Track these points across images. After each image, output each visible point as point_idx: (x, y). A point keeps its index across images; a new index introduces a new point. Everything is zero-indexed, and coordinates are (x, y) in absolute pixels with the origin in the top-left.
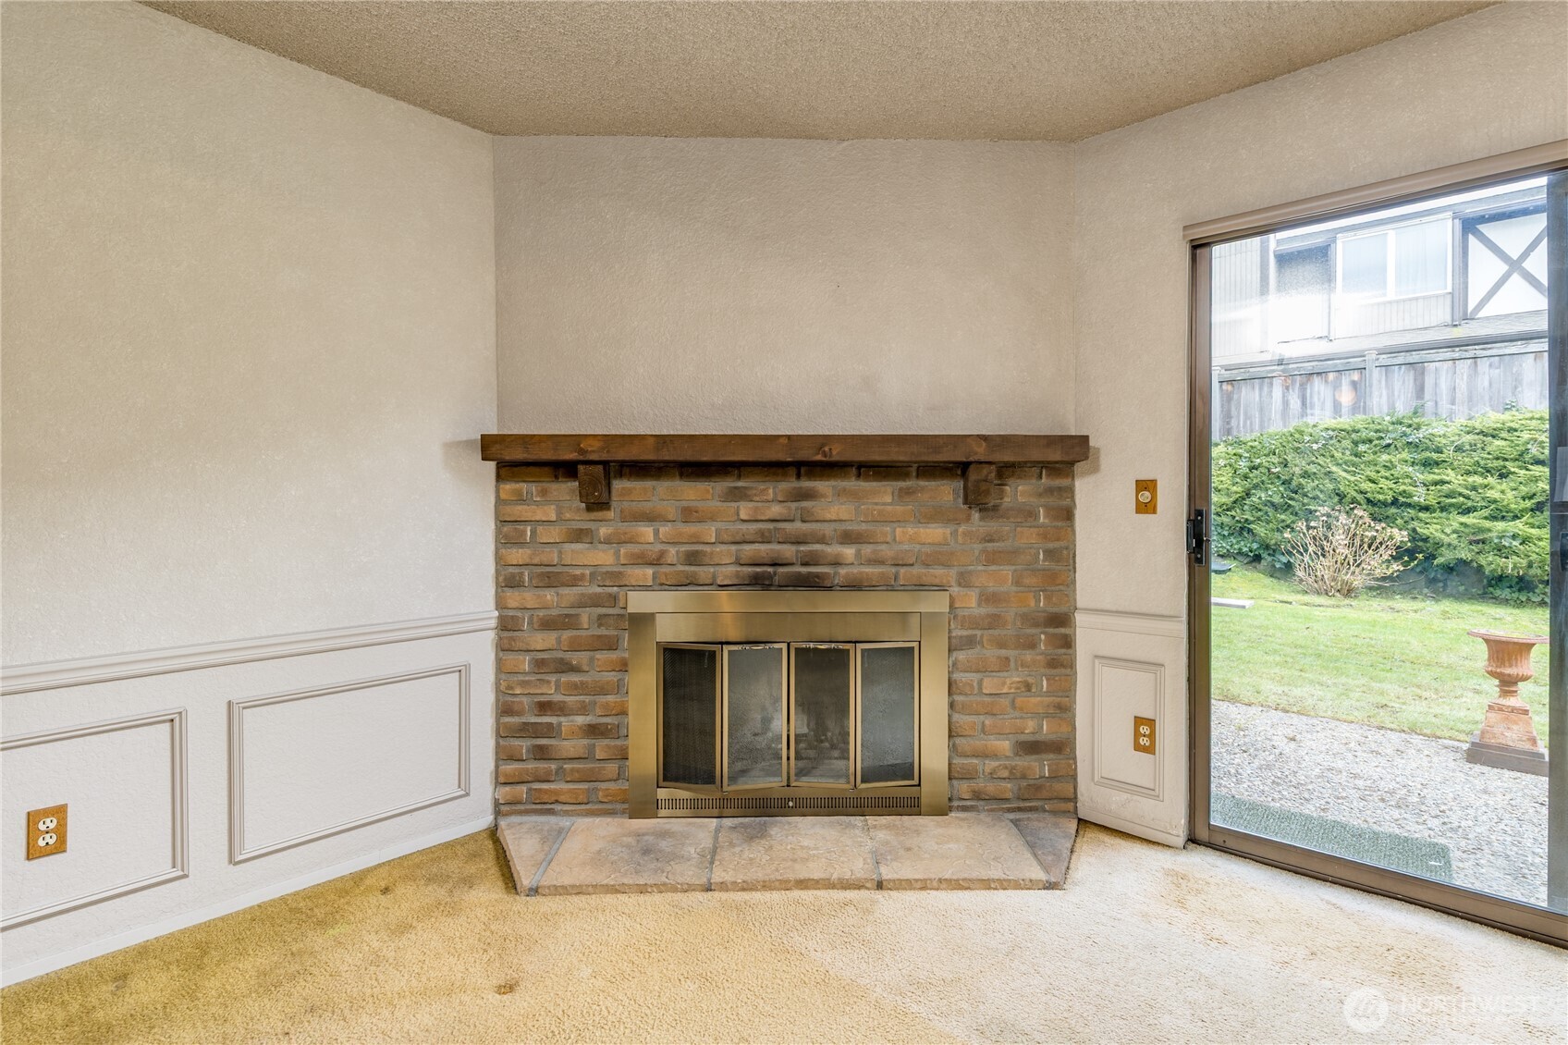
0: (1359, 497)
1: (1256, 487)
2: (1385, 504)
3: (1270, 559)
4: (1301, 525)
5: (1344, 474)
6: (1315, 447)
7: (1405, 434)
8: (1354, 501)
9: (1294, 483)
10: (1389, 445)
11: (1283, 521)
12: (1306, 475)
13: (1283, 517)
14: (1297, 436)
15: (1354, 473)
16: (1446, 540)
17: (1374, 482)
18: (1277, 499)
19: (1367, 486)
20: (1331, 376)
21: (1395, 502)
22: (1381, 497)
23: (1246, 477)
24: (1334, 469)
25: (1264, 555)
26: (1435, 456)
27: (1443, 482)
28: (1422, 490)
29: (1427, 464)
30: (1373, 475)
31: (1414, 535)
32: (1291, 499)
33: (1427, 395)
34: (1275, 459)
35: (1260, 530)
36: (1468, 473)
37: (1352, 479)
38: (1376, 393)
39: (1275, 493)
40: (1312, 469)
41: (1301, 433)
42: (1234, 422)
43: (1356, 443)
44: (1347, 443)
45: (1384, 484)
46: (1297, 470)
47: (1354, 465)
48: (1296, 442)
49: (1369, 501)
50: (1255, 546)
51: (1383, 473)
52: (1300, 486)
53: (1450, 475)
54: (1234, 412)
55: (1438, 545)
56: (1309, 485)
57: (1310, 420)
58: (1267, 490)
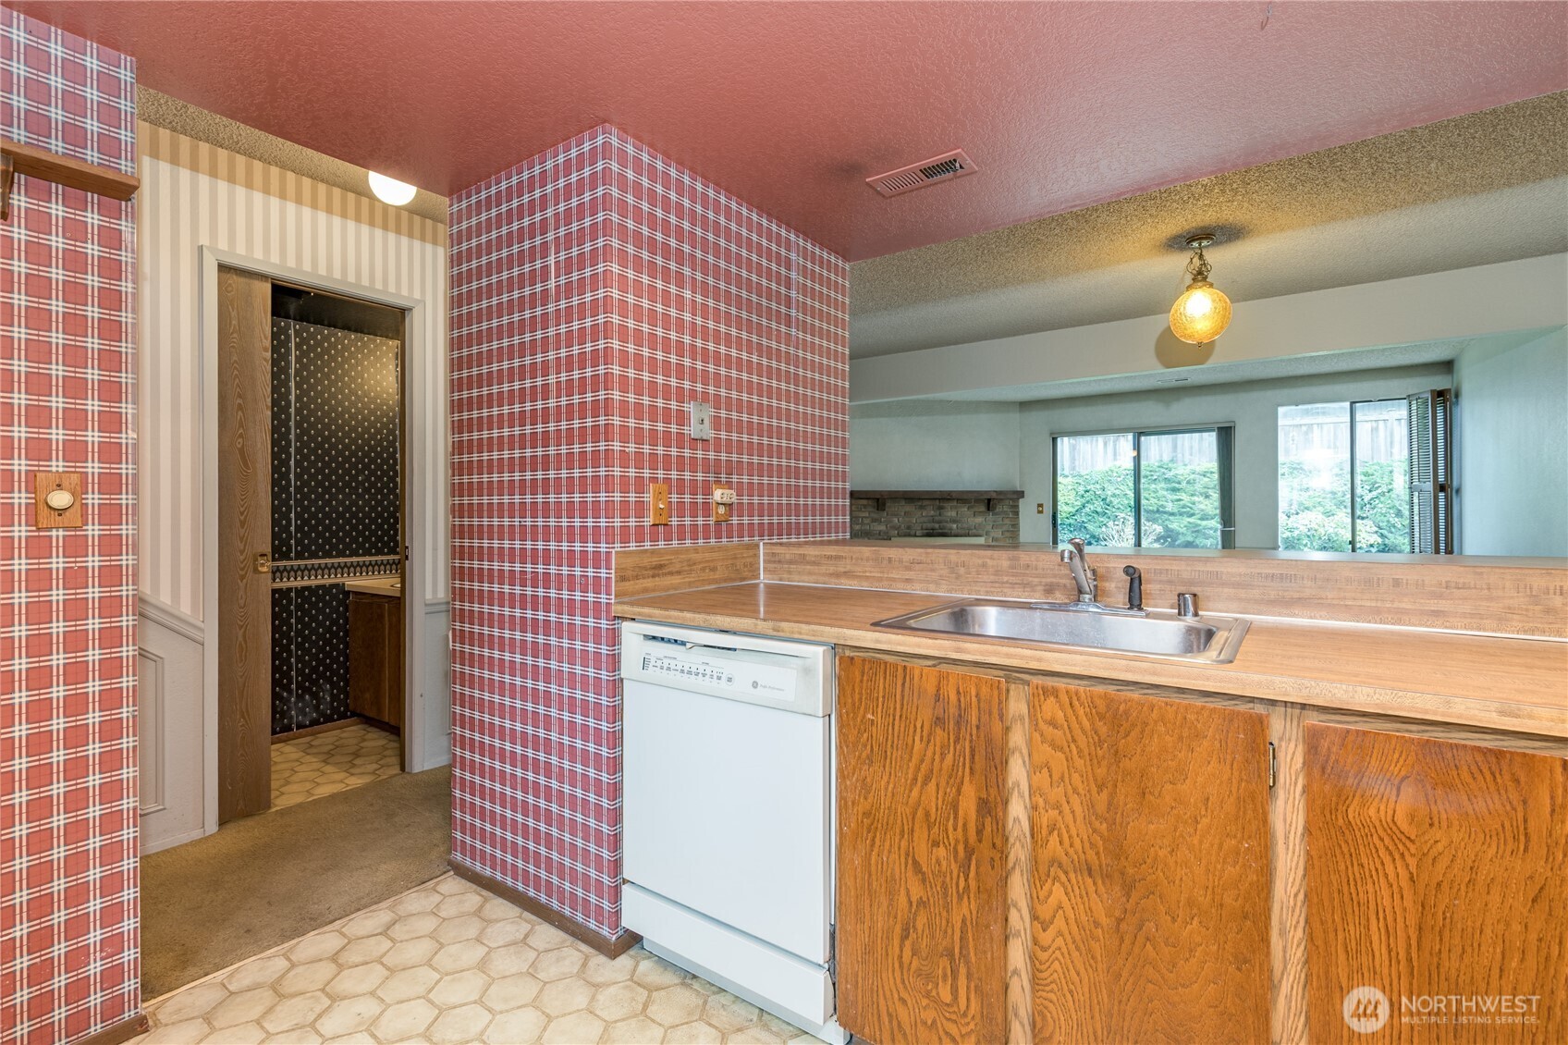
1: (1088, 502)
2: (1153, 511)
4: (1111, 523)
7: (1164, 474)
12: (1114, 495)
16: (1181, 530)
18: (1099, 510)
21: (1158, 511)
23: (1083, 496)
26: (1177, 485)
27: (1180, 500)
28: (1170, 504)
29: (1174, 490)
31: (1167, 529)
33: (1179, 450)
34: (1098, 486)
35: (1090, 527)
36: (1192, 495)
38: (1153, 449)
39: (1098, 506)
40: (1117, 492)
41: (1112, 471)
42: (1077, 463)
45: (1153, 501)
46: (1109, 493)
51: (1152, 495)
52: (1111, 502)
53: (1183, 496)
54: (1077, 457)
55: (1178, 533)
56: (1115, 501)
57: (1118, 463)
58: (1094, 504)
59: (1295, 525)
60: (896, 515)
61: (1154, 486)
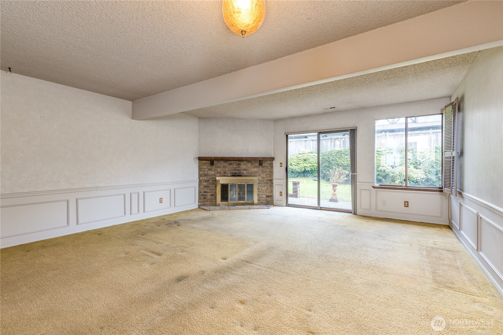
0: (341, 165)
1: (323, 162)
2: (346, 166)
3: (326, 177)
4: (331, 170)
5: (339, 160)
6: (334, 154)
8: (340, 166)
9: (330, 162)
10: (347, 154)
11: (328, 170)
12: (332, 160)
13: (328, 169)
14: (331, 152)
15: (340, 160)
17: (344, 162)
18: (327, 165)
19: (343, 162)
20: (339, 139)
22: (345, 165)
24: (337, 159)
25: (325, 177)
30: (344, 160)
32: (330, 165)
34: (327, 157)
37: (340, 161)
40: (334, 159)
41: (332, 151)
43: (341, 154)
44: (340, 154)
46: (331, 159)
47: (341, 158)
48: (331, 153)
49: (343, 165)
50: (323, 175)
51: (345, 160)
56: (333, 162)
57: (335, 149)
58: (325, 163)
59: (395, 171)
60: (219, 167)
61: (346, 157)
